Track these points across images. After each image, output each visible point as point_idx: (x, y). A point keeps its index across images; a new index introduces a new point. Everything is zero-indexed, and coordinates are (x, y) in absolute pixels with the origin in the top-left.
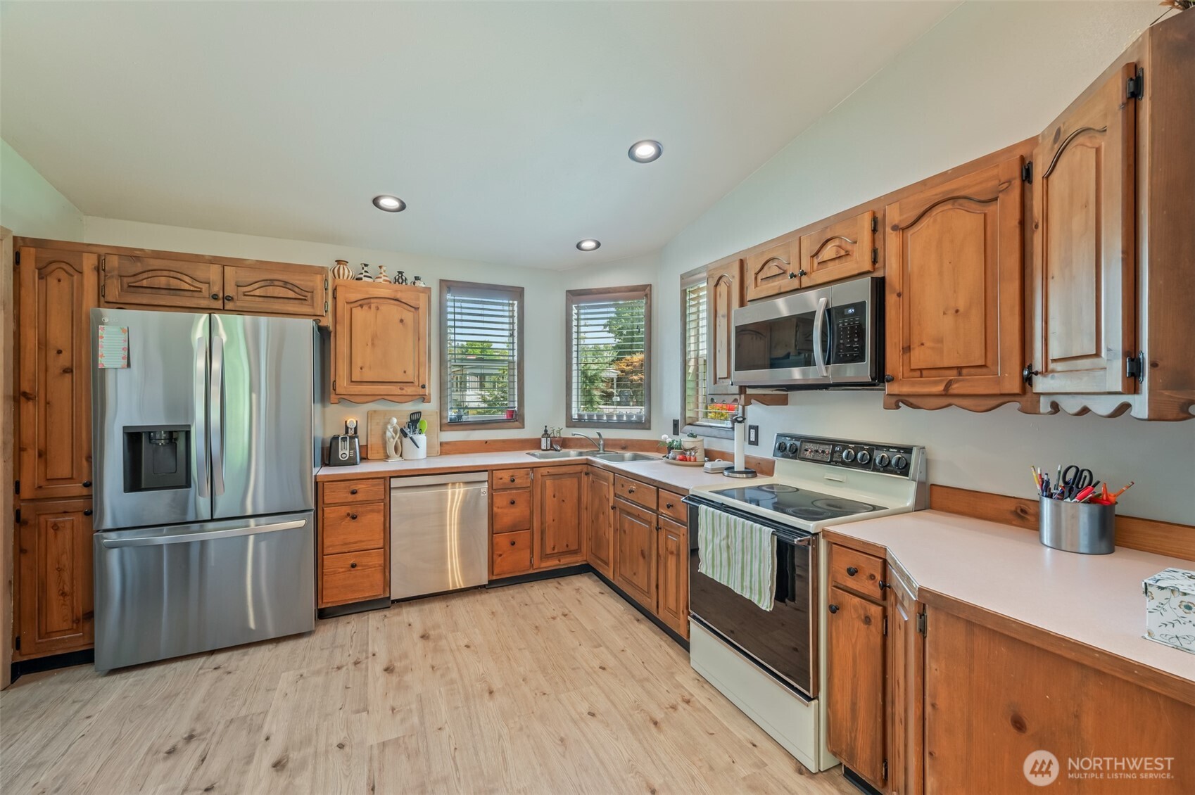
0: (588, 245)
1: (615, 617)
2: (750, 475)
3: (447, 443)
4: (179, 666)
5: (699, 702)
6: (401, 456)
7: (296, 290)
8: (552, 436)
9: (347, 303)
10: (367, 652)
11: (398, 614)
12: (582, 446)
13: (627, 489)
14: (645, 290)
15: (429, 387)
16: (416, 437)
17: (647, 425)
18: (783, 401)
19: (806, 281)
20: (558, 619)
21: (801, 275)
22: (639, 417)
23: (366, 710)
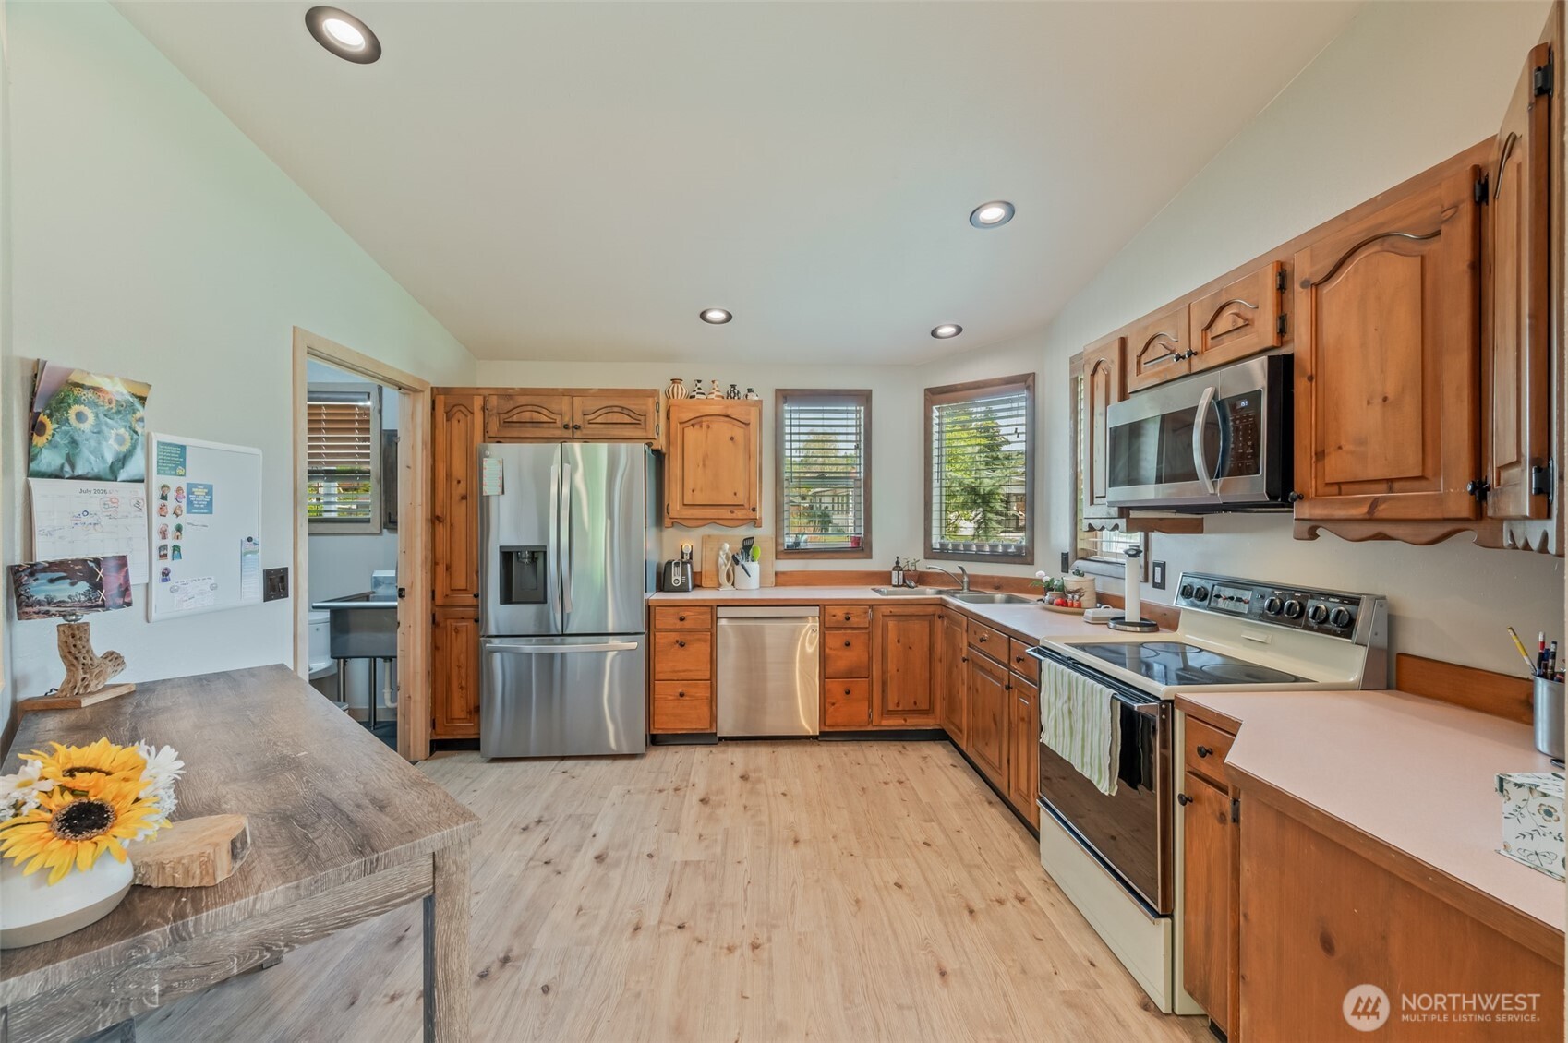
0: (946, 330)
1: (962, 795)
2: (1146, 629)
3: (784, 573)
4: (538, 765)
5: (1037, 904)
6: (733, 585)
7: (632, 414)
8: (906, 569)
9: (680, 423)
10: (688, 781)
11: (724, 752)
12: (943, 584)
13: (978, 637)
14: (1026, 382)
15: (761, 511)
16: (748, 565)
17: (1029, 559)
18: (1197, 528)
19: (1198, 364)
20: (891, 785)
21: (1189, 356)
22: (1019, 549)
23: (676, 831)
